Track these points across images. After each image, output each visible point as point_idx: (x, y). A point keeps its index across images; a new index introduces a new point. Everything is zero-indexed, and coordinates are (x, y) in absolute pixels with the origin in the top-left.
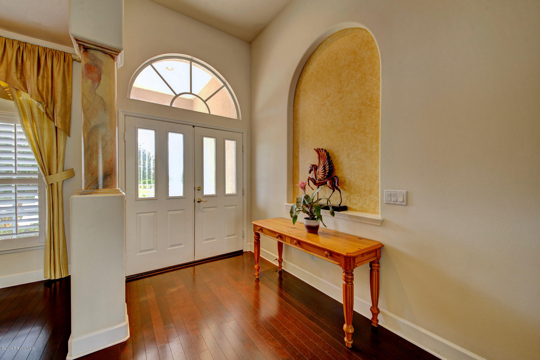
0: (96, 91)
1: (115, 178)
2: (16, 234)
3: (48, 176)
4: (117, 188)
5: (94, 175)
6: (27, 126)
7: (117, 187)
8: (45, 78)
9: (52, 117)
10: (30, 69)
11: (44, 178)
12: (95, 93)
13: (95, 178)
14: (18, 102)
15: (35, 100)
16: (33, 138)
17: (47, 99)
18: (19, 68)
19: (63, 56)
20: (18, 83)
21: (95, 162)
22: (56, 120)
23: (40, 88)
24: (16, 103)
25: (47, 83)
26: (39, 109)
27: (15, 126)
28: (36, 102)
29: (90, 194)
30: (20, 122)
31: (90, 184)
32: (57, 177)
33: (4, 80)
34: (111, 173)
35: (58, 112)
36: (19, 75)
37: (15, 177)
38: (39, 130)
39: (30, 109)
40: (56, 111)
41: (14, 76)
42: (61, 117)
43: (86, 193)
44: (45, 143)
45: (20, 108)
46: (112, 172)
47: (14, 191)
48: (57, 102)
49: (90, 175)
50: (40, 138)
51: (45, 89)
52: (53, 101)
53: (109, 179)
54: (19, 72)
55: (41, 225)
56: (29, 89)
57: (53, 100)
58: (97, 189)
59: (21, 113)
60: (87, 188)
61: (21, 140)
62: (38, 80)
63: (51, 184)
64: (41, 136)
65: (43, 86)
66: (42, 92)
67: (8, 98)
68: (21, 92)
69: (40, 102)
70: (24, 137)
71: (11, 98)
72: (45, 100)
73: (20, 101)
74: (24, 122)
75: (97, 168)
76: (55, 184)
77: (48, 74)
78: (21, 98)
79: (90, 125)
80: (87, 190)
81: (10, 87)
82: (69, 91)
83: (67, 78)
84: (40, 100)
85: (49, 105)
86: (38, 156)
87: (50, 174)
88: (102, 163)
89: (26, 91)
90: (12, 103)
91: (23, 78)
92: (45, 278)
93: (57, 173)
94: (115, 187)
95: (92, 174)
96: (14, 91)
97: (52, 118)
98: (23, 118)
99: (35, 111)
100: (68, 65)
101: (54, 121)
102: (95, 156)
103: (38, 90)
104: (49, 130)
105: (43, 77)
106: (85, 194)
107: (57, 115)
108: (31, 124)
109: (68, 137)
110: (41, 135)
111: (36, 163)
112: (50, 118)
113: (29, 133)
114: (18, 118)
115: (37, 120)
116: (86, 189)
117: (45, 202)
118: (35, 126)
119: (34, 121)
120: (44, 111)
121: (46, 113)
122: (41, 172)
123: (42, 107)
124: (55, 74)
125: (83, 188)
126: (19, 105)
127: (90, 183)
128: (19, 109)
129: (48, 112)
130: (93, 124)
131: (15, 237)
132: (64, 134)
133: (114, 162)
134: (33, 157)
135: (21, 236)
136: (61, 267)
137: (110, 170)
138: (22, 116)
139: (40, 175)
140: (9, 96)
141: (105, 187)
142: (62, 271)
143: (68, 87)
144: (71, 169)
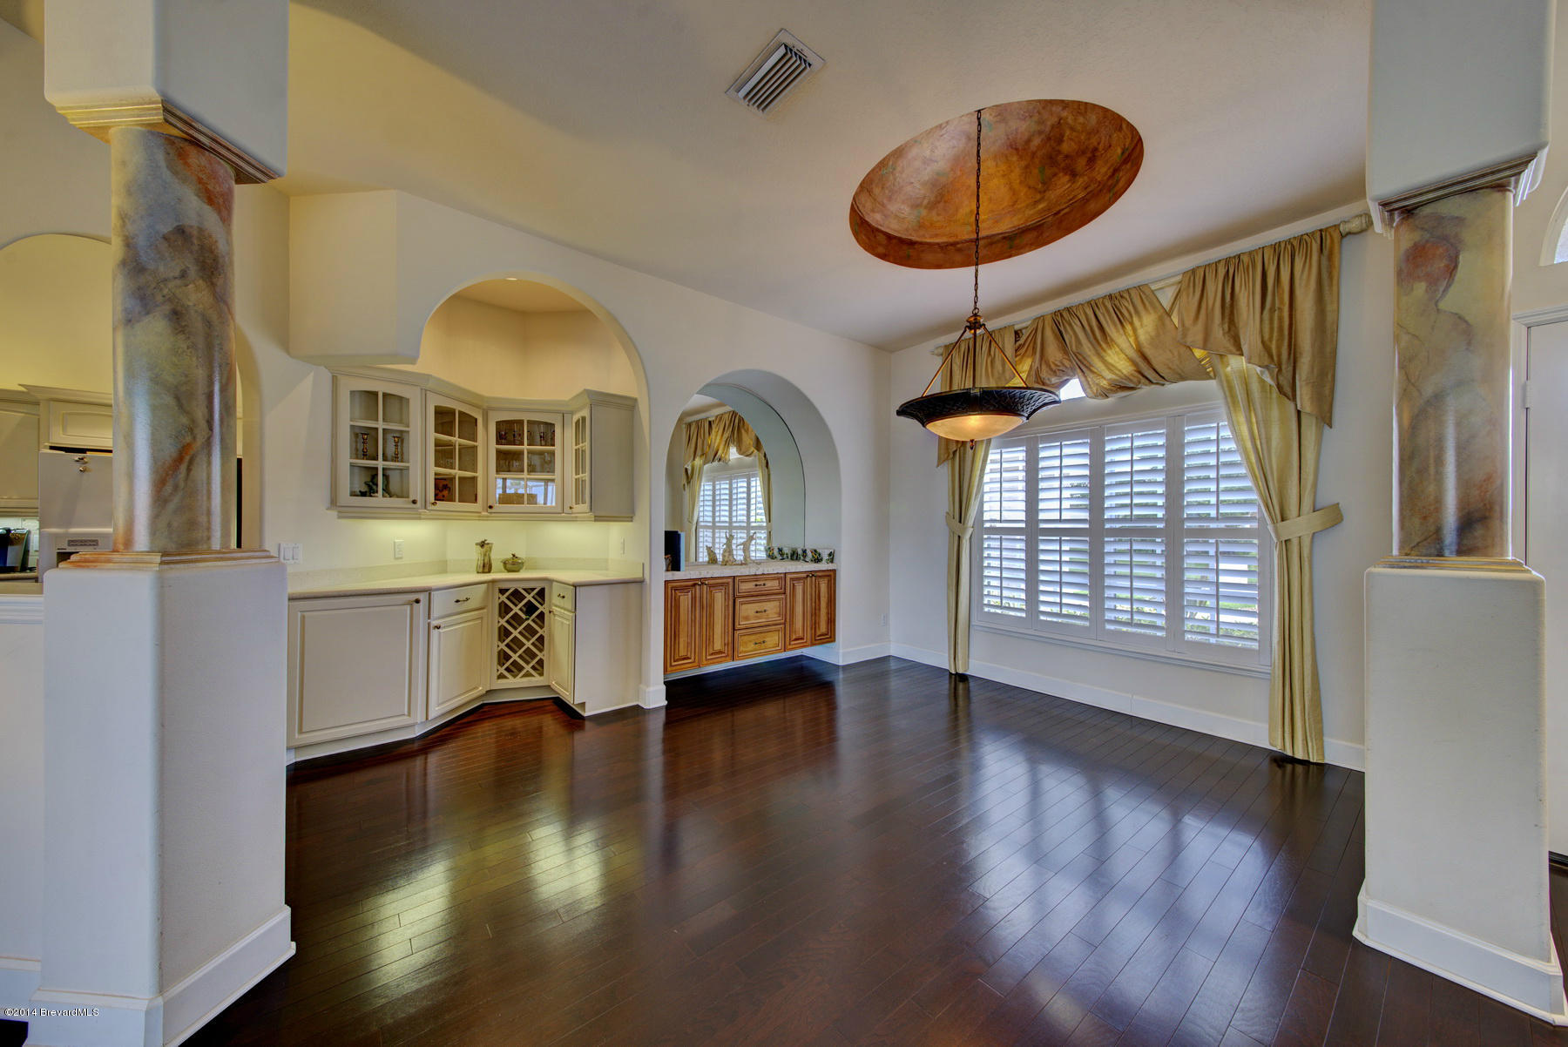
0: (1442, 305)
1: (1502, 529)
2: (1217, 635)
3: (1280, 524)
4: (1507, 556)
5: (1431, 520)
6: (1238, 422)
7: (1507, 553)
8: (1275, 311)
9: (1288, 389)
10: (1248, 305)
11: (1270, 527)
12: (1438, 310)
13: (1433, 528)
14: (1223, 378)
15: (1255, 366)
16: (1249, 445)
17: (1279, 356)
18: (1227, 312)
19: (1319, 242)
20: (1226, 343)
21: (1431, 488)
22: (1301, 395)
23: (1266, 336)
24: (1221, 382)
25: (1281, 319)
26: (1262, 381)
27: (1218, 426)
28: (1258, 369)
29: (1417, 567)
30: (1225, 417)
31: (1419, 543)
32: (1300, 526)
33: (1201, 346)
34: (1487, 514)
35: (1304, 377)
36: (1226, 326)
37: (1213, 525)
38: (1262, 425)
39: (1244, 386)
40: (1300, 375)
41: (1218, 332)
42: (1313, 386)
43: (1406, 564)
44: (1273, 451)
45: (1226, 389)
46: (1491, 509)
47: (1212, 552)
48: (1301, 354)
49: (1417, 521)
50: (1264, 441)
51: (1275, 334)
52: (1292, 355)
53: (1479, 531)
54: (1226, 320)
55: (1264, 628)
56: (1245, 348)
57: (1292, 352)
58: (1438, 556)
59: (1229, 399)
60: (1407, 551)
61: (1229, 452)
62: (1262, 320)
63: (1286, 541)
64: (1266, 438)
65: (1272, 329)
66: (1268, 343)
67: (1207, 376)
68: (1230, 356)
69: (1267, 367)
70: (1233, 446)
71: (1212, 374)
72: (1275, 358)
73: (1227, 376)
74: (1233, 415)
75: (1439, 502)
76: (1295, 542)
77: (1282, 302)
78: (1229, 369)
79: (1421, 394)
80: (1409, 557)
81: (1209, 355)
82: (1330, 317)
83: (1326, 288)
84: (1266, 361)
85: (1284, 367)
86: (1259, 480)
87: (1283, 520)
88: (1457, 489)
89: (1238, 353)
90: (1213, 383)
91: (1233, 328)
92: (1271, 744)
93: (1299, 516)
94: (1503, 553)
95: (1425, 518)
96: (1216, 360)
97: (1290, 394)
98: (1232, 408)
99: (1255, 387)
100: (1330, 258)
101: (1294, 398)
102: (1432, 470)
103: (1263, 342)
104: (1283, 421)
105: (1272, 310)
106: (1405, 567)
107: (1304, 383)
108: (1246, 417)
109: (1327, 427)
110: (1266, 434)
111: (1254, 496)
112: (1285, 395)
113: (1241, 435)
114: (1223, 411)
115: (1258, 406)
116: (1407, 555)
117: (1272, 578)
118: (1254, 420)
119: (1252, 408)
120: (1273, 383)
121: (1279, 387)
122: (1266, 515)
123: (1268, 375)
124: (1299, 292)
125: (1395, 552)
126: (1225, 384)
127: (1418, 540)
128: (1225, 393)
129: (1280, 382)
130: (1429, 390)
131: (1213, 640)
132: (1317, 423)
133: (1498, 482)
134: (1248, 483)
135: (1226, 641)
136: (1308, 734)
137: (1485, 505)
138: (1230, 405)
139: (1261, 520)
140: (1208, 373)
141: (1462, 551)
142: (1310, 744)
143: (1330, 308)
144: (1334, 505)
